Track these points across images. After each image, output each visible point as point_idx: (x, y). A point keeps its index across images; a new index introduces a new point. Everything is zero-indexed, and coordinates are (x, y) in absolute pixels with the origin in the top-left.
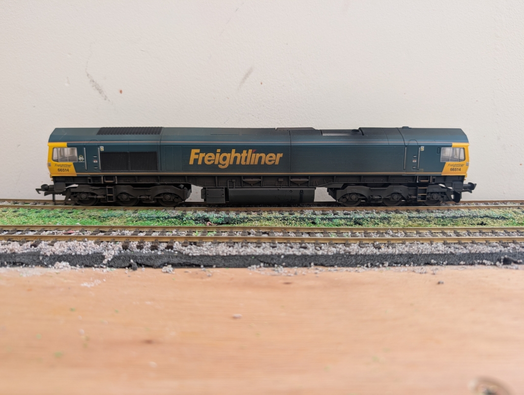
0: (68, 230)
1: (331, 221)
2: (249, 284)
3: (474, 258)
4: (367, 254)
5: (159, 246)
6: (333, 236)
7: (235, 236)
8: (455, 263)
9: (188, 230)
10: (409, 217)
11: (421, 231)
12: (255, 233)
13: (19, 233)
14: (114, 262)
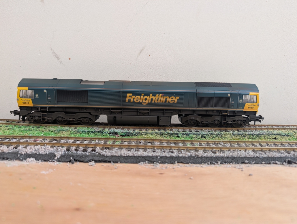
0: (36, 139)
1: (188, 136)
2: (138, 174)
3: (270, 160)
4: (208, 156)
5: (87, 150)
6: (189, 145)
7: (132, 144)
8: (259, 163)
9: (105, 140)
10: (233, 134)
11: (239, 143)
12: (144, 142)
13: (8, 140)
14: (61, 159)
